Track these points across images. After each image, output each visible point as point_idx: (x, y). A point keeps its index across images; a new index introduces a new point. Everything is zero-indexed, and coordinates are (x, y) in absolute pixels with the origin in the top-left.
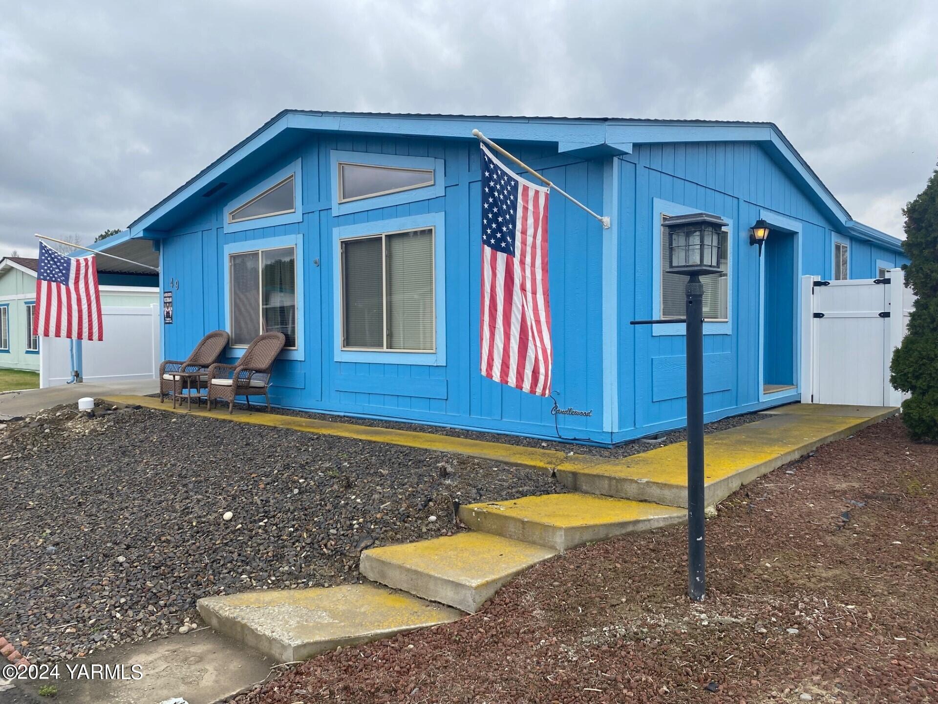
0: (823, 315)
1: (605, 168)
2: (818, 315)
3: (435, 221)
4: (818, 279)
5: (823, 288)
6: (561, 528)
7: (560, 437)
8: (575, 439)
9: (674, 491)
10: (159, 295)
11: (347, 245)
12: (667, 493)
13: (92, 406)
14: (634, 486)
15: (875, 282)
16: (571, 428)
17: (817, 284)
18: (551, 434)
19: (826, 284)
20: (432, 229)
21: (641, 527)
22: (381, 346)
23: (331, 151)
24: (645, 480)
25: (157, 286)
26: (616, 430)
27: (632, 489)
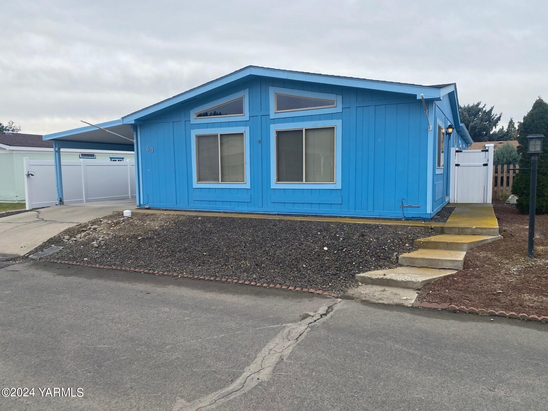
0: (459, 165)
1: (429, 106)
2: (457, 165)
3: (337, 124)
4: (457, 149)
5: (460, 153)
6: (466, 243)
7: (405, 217)
8: (413, 217)
9: (487, 230)
10: (134, 156)
11: (279, 133)
12: (484, 231)
13: (130, 214)
14: (470, 229)
15: (481, 151)
16: (410, 213)
17: (457, 151)
18: (401, 216)
19: (461, 151)
20: (334, 127)
21: (486, 242)
22: (302, 181)
23: (270, 87)
24: (474, 227)
25: (133, 151)
26: (432, 213)
27: (469, 231)
